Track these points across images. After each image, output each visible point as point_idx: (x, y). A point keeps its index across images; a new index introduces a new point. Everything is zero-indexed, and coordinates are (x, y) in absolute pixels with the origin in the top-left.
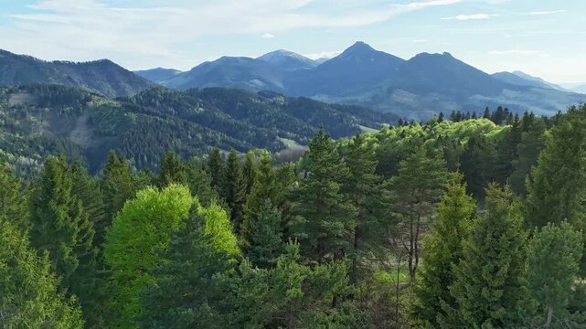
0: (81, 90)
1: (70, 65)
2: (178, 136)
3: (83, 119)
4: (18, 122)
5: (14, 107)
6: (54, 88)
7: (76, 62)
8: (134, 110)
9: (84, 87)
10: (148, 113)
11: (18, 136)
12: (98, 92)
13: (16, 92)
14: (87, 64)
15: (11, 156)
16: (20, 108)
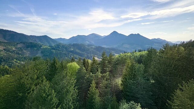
0: (39, 44)
1: (35, 36)
2: (66, 56)
3: (40, 52)
4: (20, 52)
5: (19, 48)
6: (31, 43)
7: (37, 36)
8: (54, 49)
9: (39, 43)
10: (58, 50)
11: (20, 56)
12: (44, 44)
13: (20, 44)
14: (40, 36)
15: (19, 62)
16: (21, 48)
